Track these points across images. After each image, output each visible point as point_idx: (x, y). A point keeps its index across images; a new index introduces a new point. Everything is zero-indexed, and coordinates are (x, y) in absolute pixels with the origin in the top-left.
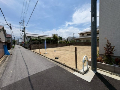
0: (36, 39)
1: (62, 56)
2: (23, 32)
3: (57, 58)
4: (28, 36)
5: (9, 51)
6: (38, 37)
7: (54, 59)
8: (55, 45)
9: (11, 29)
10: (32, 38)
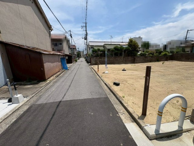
0: (99, 50)
1: (130, 82)
2: (85, 39)
3: (117, 84)
4: (91, 46)
5: (68, 65)
6: (104, 46)
7: (111, 85)
8: (130, 58)
9: (71, 37)
10: (96, 48)
